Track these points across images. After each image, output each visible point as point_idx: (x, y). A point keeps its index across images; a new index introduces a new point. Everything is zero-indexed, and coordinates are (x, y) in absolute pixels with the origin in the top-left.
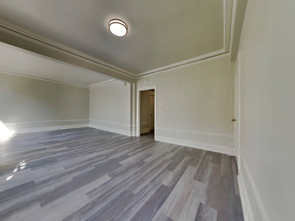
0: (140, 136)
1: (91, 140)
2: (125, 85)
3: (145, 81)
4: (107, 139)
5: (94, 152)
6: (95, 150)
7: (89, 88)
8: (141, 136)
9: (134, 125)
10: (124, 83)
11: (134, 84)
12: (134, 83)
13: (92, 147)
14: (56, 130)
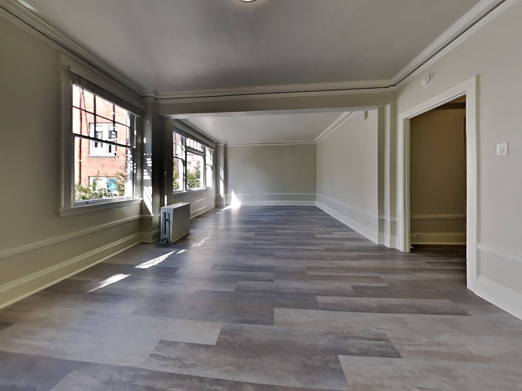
0: (408, 250)
1: (293, 230)
2: (366, 118)
3: (423, 83)
4: (317, 236)
5: (272, 255)
6: (275, 253)
7: (314, 143)
8: (412, 251)
9: (387, 217)
10: (362, 113)
11: (388, 108)
12: (387, 104)
13: (280, 244)
14: (274, 206)
